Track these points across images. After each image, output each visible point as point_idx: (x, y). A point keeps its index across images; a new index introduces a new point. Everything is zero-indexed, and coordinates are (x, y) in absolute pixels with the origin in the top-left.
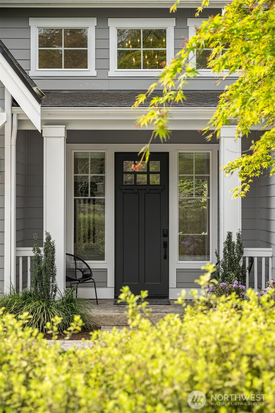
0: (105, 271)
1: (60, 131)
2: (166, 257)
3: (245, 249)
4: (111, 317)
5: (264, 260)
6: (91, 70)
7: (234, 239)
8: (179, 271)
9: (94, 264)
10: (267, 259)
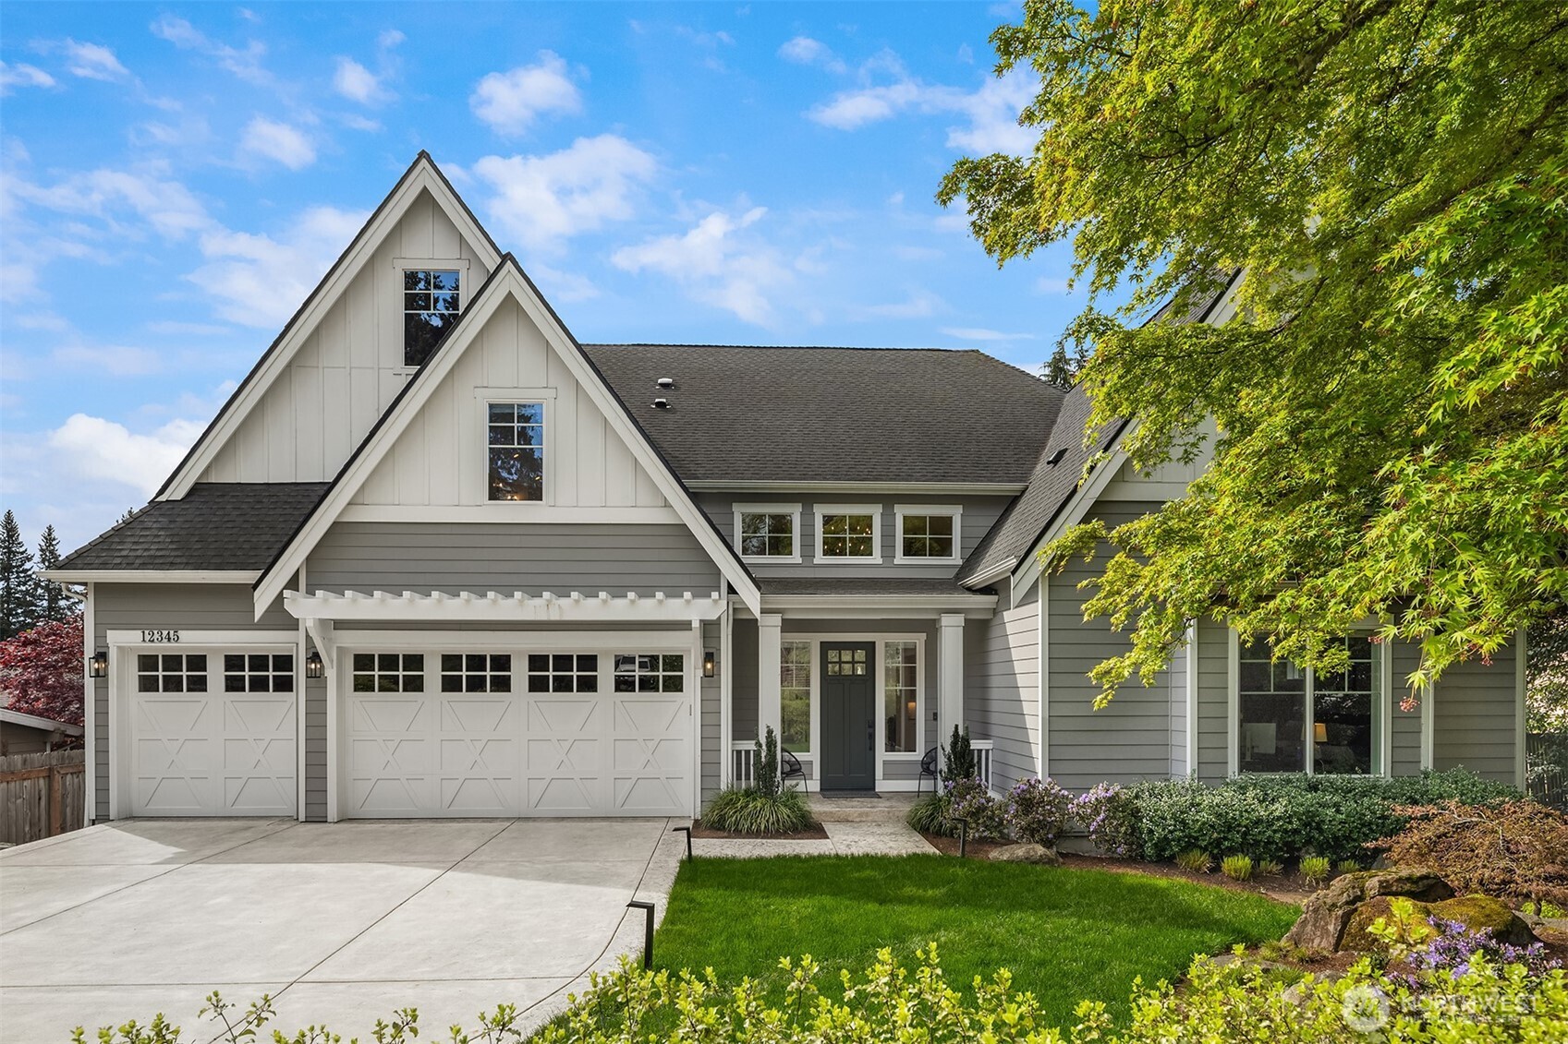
0: (811, 763)
1: (776, 620)
2: (872, 748)
3: (971, 742)
4: (831, 813)
5: (984, 752)
6: (796, 557)
7: (961, 732)
8: (885, 763)
9: (801, 756)
10: (987, 751)
